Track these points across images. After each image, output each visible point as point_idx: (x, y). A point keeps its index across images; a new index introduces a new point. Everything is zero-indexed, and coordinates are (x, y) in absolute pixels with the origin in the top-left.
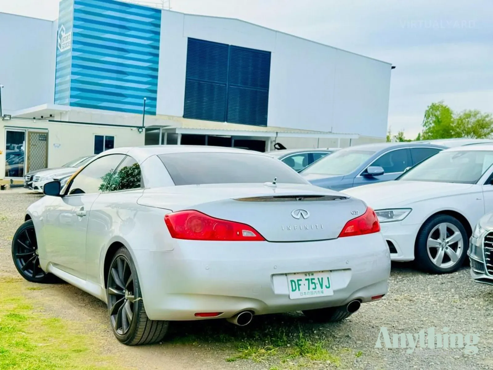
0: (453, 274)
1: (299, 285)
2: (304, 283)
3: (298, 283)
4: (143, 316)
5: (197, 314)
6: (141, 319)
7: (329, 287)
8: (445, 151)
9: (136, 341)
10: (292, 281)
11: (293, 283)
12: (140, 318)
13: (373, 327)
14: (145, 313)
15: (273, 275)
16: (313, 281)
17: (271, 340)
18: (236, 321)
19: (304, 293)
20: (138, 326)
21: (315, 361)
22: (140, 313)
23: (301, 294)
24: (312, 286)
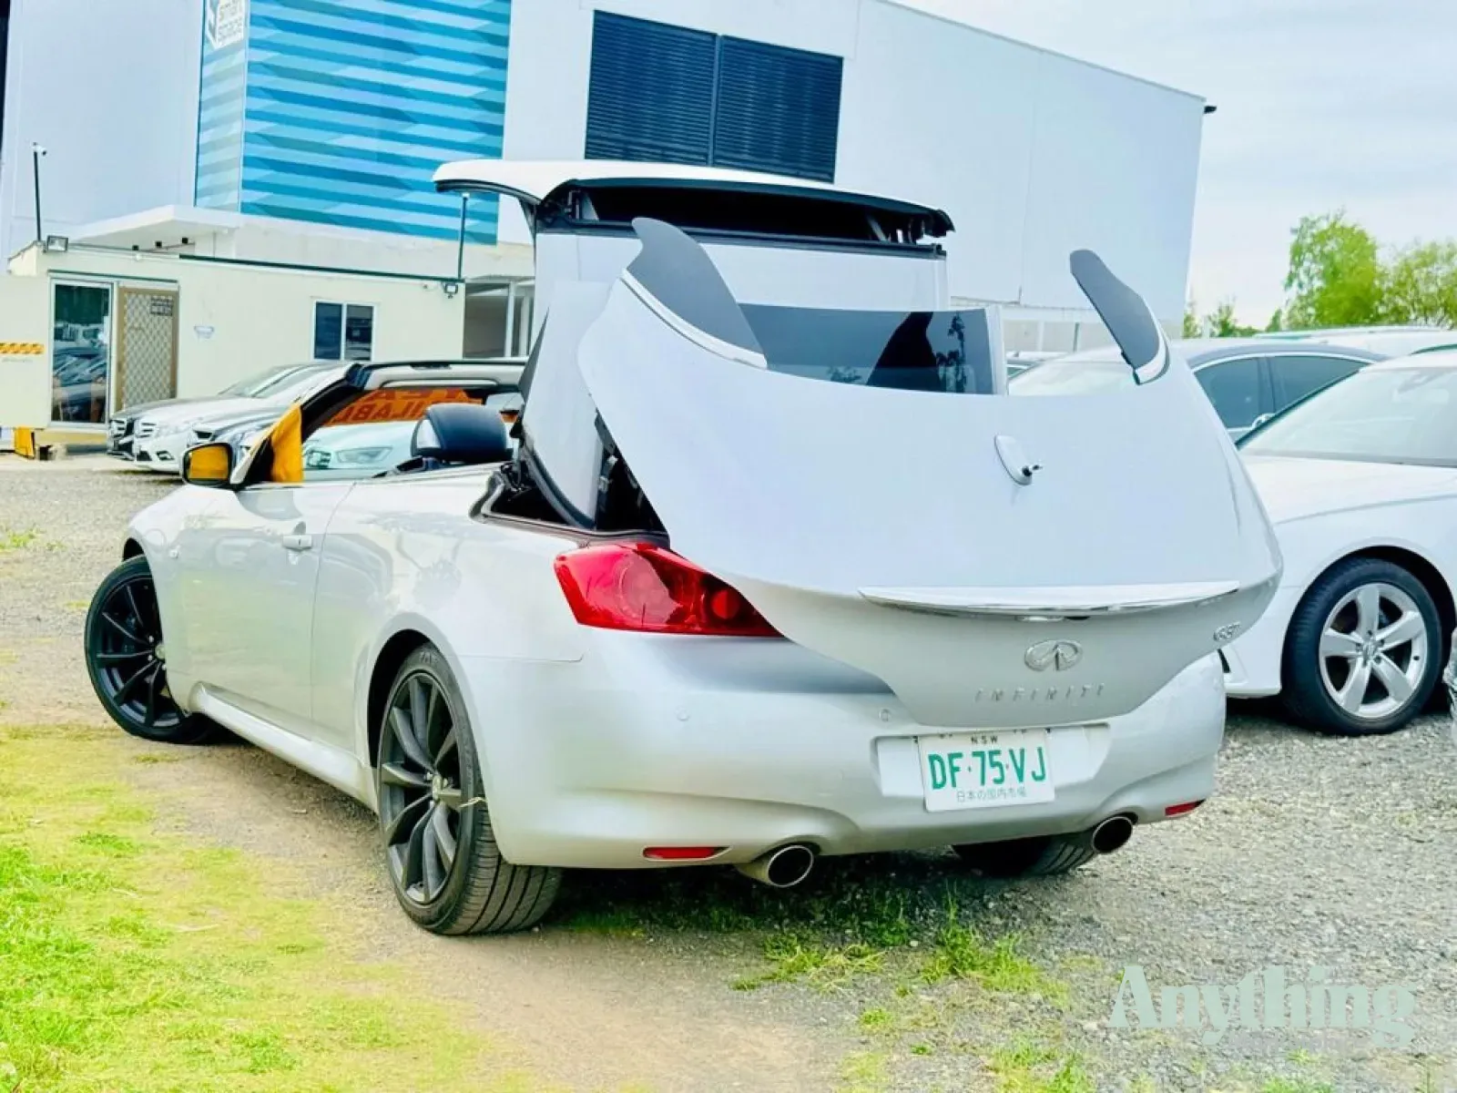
0: (1393, 738)
1: (954, 770)
2: (968, 763)
3: (951, 762)
4: (486, 850)
5: (649, 851)
6: (481, 860)
7: (1042, 778)
8: (1377, 366)
9: (464, 922)
10: (932, 758)
11: (937, 763)
12: (479, 856)
13: (1163, 894)
14: (494, 841)
15: (877, 740)
16: (996, 759)
17: (862, 928)
18: (763, 874)
19: (967, 795)
20: (472, 879)
21: (994, 994)
22: (478, 843)
23: (960, 796)
24: (993, 773)
